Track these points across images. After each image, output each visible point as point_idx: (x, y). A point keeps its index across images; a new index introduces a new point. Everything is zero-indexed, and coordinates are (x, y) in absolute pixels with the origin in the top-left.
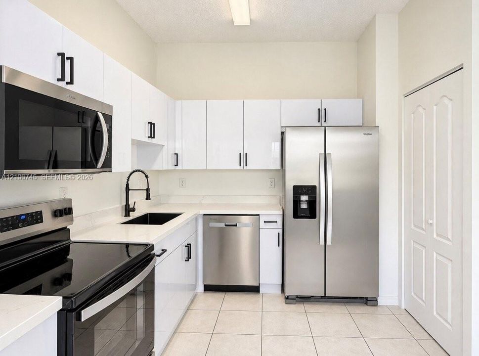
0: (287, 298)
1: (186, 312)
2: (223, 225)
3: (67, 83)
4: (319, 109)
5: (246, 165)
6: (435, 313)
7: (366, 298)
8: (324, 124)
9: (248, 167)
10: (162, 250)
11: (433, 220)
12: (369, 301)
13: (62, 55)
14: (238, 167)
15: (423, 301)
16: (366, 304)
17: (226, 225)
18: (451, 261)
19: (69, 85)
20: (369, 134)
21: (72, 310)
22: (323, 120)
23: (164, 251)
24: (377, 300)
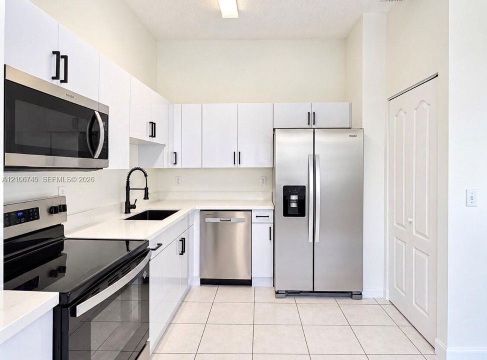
0: (277, 293)
1: (180, 305)
2: (218, 220)
3: (62, 81)
4: (309, 113)
5: (240, 164)
6: (414, 303)
7: (351, 292)
8: (313, 126)
9: (242, 166)
10: (158, 244)
11: (412, 218)
12: (354, 295)
13: (57, 53)
14: (232, 166)
15: (403, 292)
16: (351, 297)
17: (220, 221)
18: (428, 255)
19: (63, 84)
20: (354, 136)
21: (67, 306)
22: (313, 123)
23: (160, 245)
24: (361, 294)
